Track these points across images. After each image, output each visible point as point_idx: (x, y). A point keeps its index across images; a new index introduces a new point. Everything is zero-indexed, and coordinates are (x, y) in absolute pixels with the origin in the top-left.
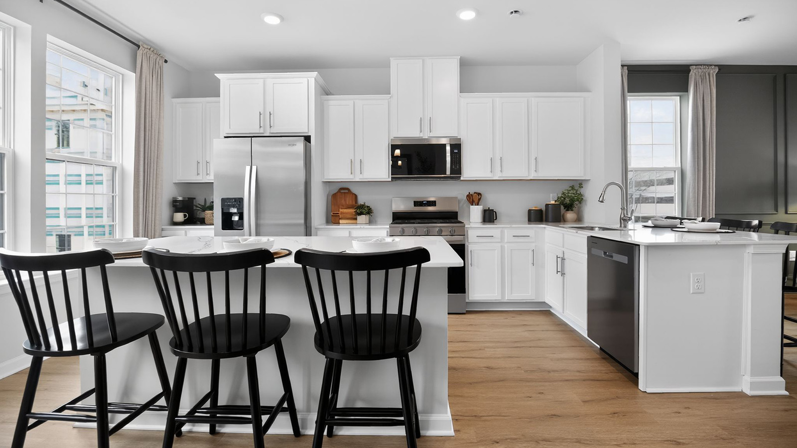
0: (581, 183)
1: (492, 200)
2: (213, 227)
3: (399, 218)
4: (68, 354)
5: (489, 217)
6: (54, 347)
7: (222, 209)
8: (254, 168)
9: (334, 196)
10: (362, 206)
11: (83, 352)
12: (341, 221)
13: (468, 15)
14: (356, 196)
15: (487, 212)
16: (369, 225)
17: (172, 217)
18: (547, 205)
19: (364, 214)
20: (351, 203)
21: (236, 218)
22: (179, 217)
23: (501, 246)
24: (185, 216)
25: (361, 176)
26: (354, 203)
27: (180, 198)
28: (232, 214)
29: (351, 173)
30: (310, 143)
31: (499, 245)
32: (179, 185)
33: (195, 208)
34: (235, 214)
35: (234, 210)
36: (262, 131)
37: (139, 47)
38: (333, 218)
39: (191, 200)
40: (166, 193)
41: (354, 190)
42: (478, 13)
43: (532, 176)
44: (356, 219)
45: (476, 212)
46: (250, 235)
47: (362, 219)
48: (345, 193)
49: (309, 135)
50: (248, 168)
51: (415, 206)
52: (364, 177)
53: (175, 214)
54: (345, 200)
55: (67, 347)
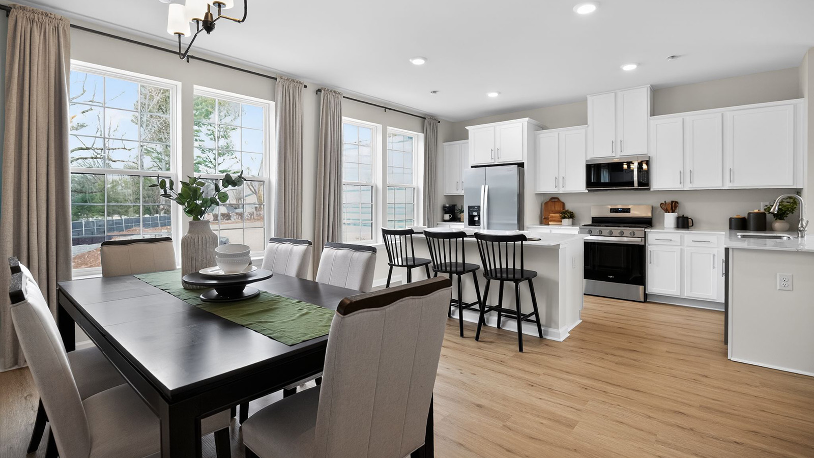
0: (799, 192)
1: (689, 208)
2: (463, 223)
3: (598, 221)
4: (400, 266)
5: (684, 223)
6: (397, 264)
7: (469, 213)
8: (487, 187)
9: (546, 203)
10: (567, 212)
11: (405, 266)
12: (550, 223)
14: (564, 204)
15: (681, 219)
17: (443, 217)
18: (749, 214)
19: (567, 218)
20: (559, 209)
21: (476, 219)
22: (447, 217)
23: (681, 249)
24: (450, 216)
25: (563, 189)
26: (562, 209)
27: (447, 205)
28: (475, 216)
29: (556, 187)
30: (524, 167)
31: (679, 248)
32: (447, 197)
33: (456, 211)
34: (476, 216)
35: (475, 214)
36: (493, 161)
37: (425, 118)
38: (544, 220)
39: (454, 206)
40: (440, 201)
41: (562, 199)
43: (728, 186)
44: (561, 222)
45: (670, 219)
46: (484, 229)
47: (566, 221)
48: (555, 201)
49: (523, 162)
50: (483, 187)
51: (611, 212)
52: (567, 190)
53: (445, 215)
54: (555, 207)
55: (400, 264)
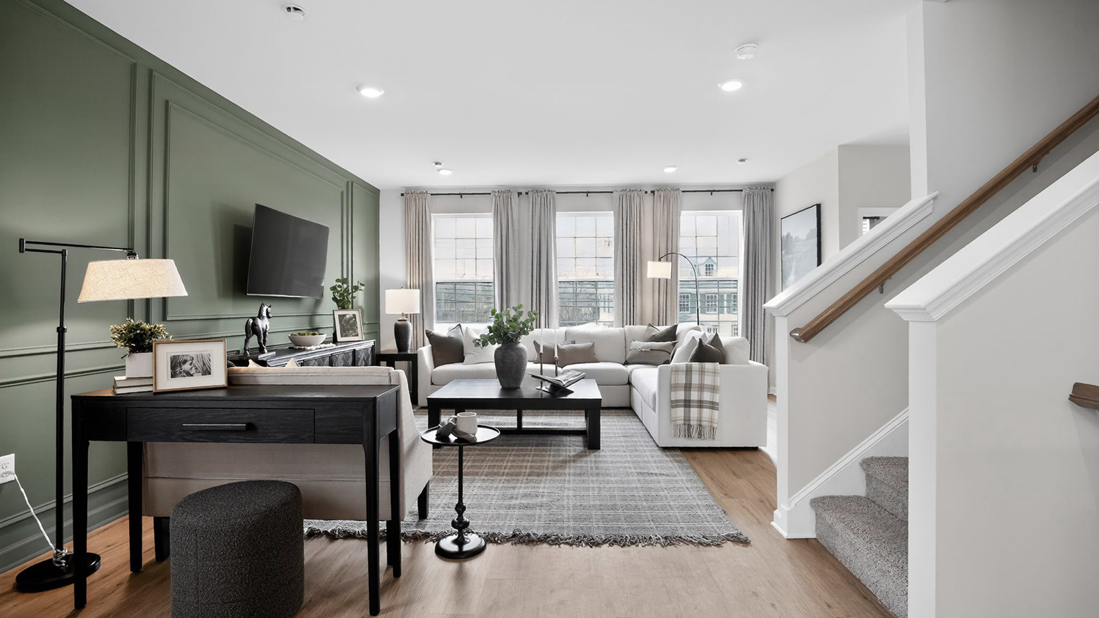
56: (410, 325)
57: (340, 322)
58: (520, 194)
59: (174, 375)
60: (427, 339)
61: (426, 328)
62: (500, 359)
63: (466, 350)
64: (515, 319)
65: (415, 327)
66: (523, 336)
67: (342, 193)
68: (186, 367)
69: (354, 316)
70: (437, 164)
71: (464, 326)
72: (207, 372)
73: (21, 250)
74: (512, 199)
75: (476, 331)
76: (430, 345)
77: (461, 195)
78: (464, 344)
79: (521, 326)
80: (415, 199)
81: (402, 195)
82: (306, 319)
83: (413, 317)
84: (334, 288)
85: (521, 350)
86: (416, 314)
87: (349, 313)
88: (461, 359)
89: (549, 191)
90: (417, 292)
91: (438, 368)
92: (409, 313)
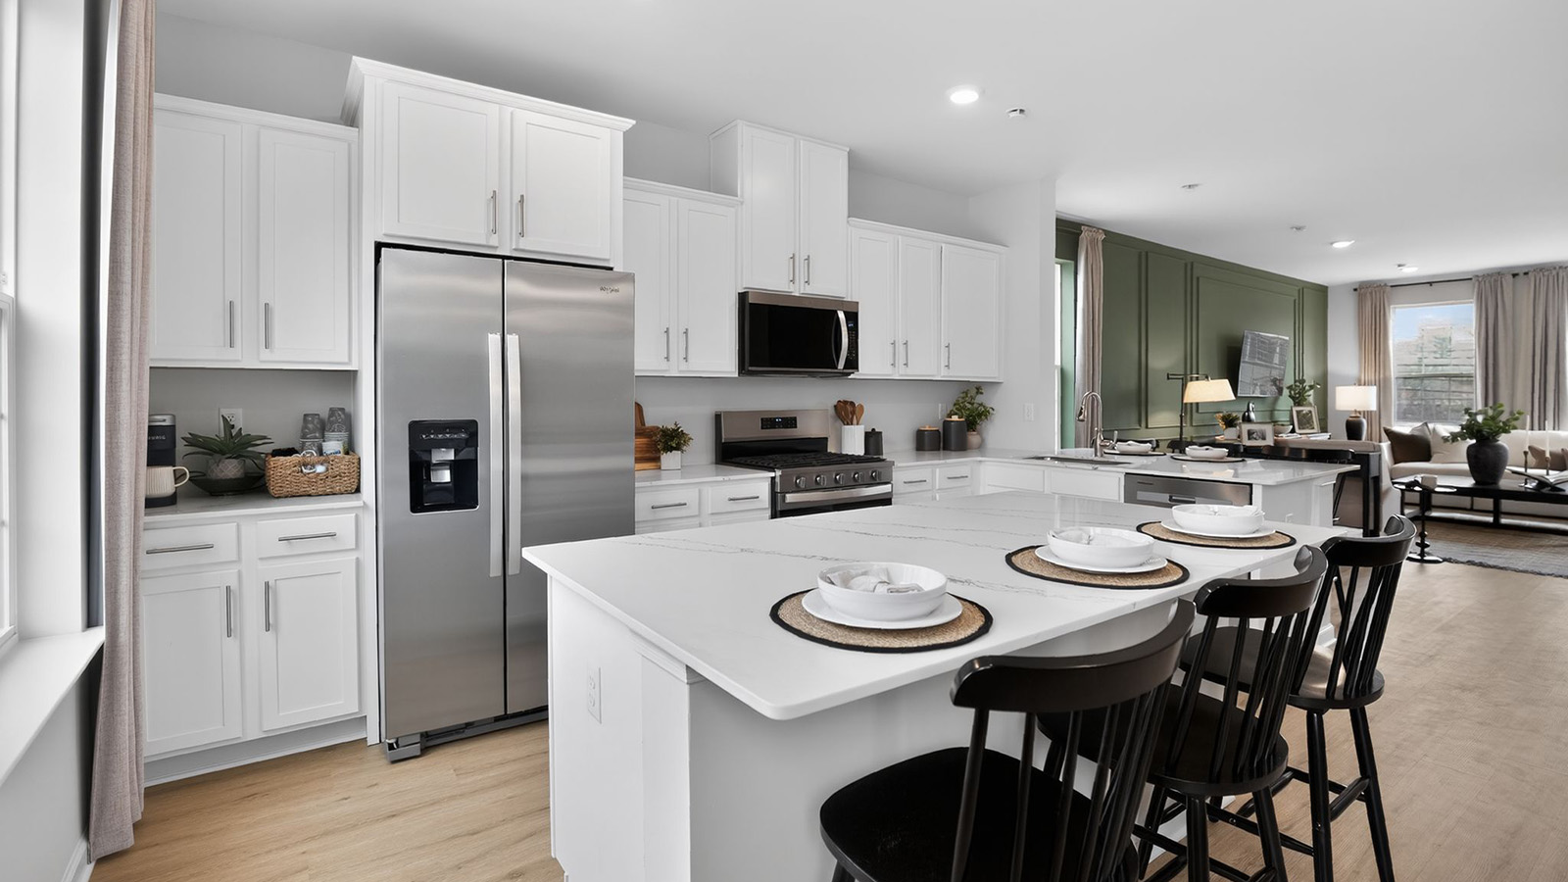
5: (876, 445)
7: (411, 453)
8: (512, 340)
13: (964, 97)
14: (640, 408)
15: (872, 437)
16: (683, 478)
18: (947, 424)
19: (671, 450)
25: (683, 366)
26: (640, 424)
29: (666, 358)
35: (447, 454)
42: (983, 93)
43: (942, 375)
44: (659, 460)
47: (670, 460)
50: (494, 340)
51: (763, 428)
52: (691, 369)
56: (1365, 421)
57: (1298, 416)
58: (1514, 275)
59: (1249, 439)
60: (1384, 435)
61: (1383, 425)
62: (1473, 456)
63: (1433, 449)
64: (1493, 418)
65: (1370, 424)
66: (1503, 435)
67: (1295, 301)
68: (1254, 436)
69: (1310, 412)
70: (1399, 266)
71: (1431, 426)
72: (1264, 438)
73: (1168, 378)
74: (1504, 283)
75: (1446, 430)
76: (1389, 442)
77: (1431, 283)
78: (1432, 444)
79: (1501, 424)
80: (1371, 293)
81: (1355, 290)
82: (1268, 413)
83: (1368, 414)
84: (1290, 388)
85: (1501, 447)
86: (1371, 412)
87: (1305, 409)
88: (1427, 458)
89: (1560, 267)
90: (1374, 389)
91: (1397, 465)
92: (1361, 410)
